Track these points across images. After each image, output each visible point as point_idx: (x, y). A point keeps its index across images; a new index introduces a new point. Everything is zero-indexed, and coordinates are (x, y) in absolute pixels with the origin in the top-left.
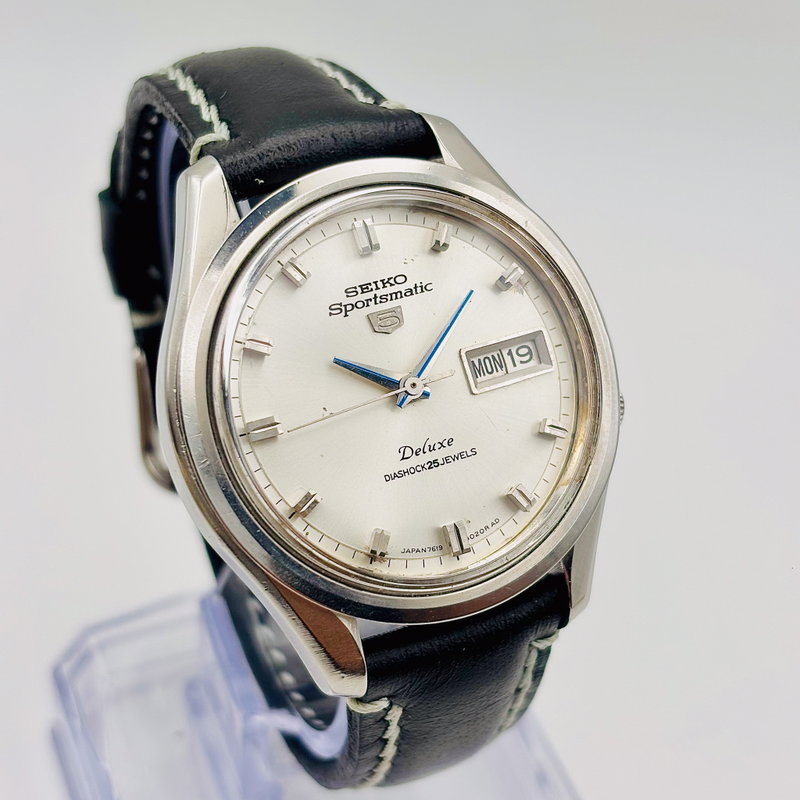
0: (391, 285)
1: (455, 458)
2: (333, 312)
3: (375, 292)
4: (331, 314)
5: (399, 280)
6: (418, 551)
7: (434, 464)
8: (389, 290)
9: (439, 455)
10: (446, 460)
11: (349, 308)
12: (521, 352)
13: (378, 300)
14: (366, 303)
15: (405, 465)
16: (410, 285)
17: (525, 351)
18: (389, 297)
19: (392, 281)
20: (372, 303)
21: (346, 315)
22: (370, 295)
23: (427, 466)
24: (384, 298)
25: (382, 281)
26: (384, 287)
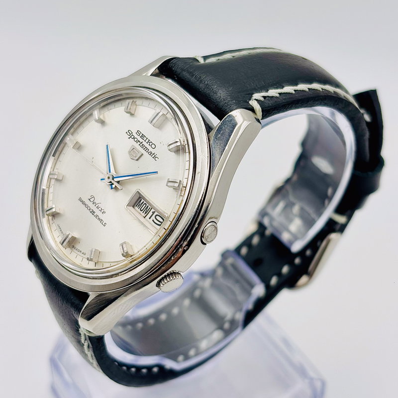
0: (149, 145)
1: (99, 219)
2: (128, 133)
4: (126, 133)
5: (153, 146)
6: (61, 230)
7: (93, 212)
9: (97, 212)
10: (97, 216)
11: (132, 137)
13: (141, 145)
16: (153, 151)
18: (144, 147)
19: (151, 144)
20: (139, 143)
21: (129, 138)
23: (91, 210)
24: (143, 146)
25: (149, 140)
26: (147, 143)
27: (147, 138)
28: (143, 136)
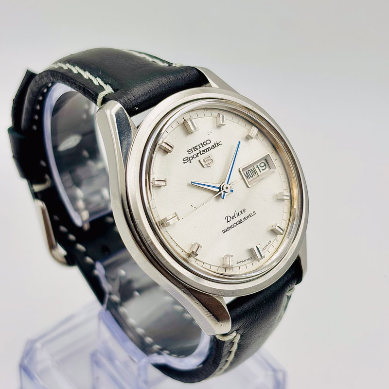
0: (205, 145)
1: (248, 217)
2: (185, 162)
3: (199, 149)
4: (184, 163)
5: (208, 142)
6: (243, 262)
7: (240, 222)
8: (205, 147)
9: (241, 217)
10: (245, 219)
11: (191, 158)
12: (262, 165)
13: (202, 153)
14: (197, 155)
15: (229, 225)
16: (212, 144)
18: (206, 151)
19: (205, 143)
20: (199, 155)
21: (191, 162)
22: (198, 151)
23: (238, 223)
24: (204, 152)
25: (201, 144)
26: (203, 146)
27: (199, 145)
28: (195, 148)
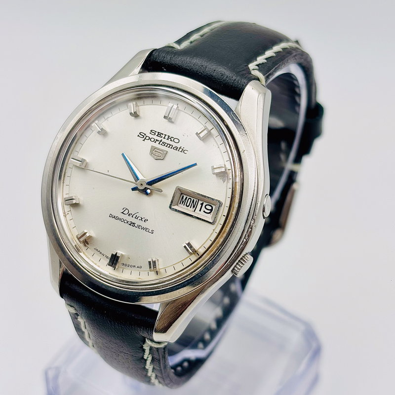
0: (171, 140)
1: (143, 228)
2: (140, 135)
4: (138, 136)
5: (176, 140)
6: (101, 253)
7: (132, 224)
8: (169, 142)
10: (139, 226)
12: (207, 207)
14: (155, 141)
15: (121, 216)
17: (210, 208)
18: (166, 145)
19: (172, 139)
21: (144, 140)
22: (160, 139)
23: (129, 223)
24: (164, 144)
25: (169, 136)
26: (168, 139)
27: (165, 135)
28: (159, 134)
